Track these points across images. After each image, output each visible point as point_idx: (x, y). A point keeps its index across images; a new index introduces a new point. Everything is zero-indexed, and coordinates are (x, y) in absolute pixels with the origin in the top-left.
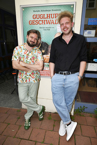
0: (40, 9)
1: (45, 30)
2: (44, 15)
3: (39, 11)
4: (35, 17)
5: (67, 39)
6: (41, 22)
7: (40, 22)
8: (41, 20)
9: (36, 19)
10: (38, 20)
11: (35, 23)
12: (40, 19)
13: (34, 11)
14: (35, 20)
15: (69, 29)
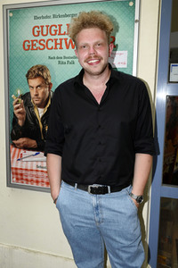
0: (50, 12)
1: (63, 63)
2: (60, 26)
3: (47, 17)
4: (37, 31)
5: (97, 87)
6: (53, 44)
7: (51, 44)
8: (53, 37)
9: (41, 37)
10: (46, 38)
11: (38, 45)
12: (49, 36)
13: (36, 18)
14: (38, 38)
15: (103, 62)
